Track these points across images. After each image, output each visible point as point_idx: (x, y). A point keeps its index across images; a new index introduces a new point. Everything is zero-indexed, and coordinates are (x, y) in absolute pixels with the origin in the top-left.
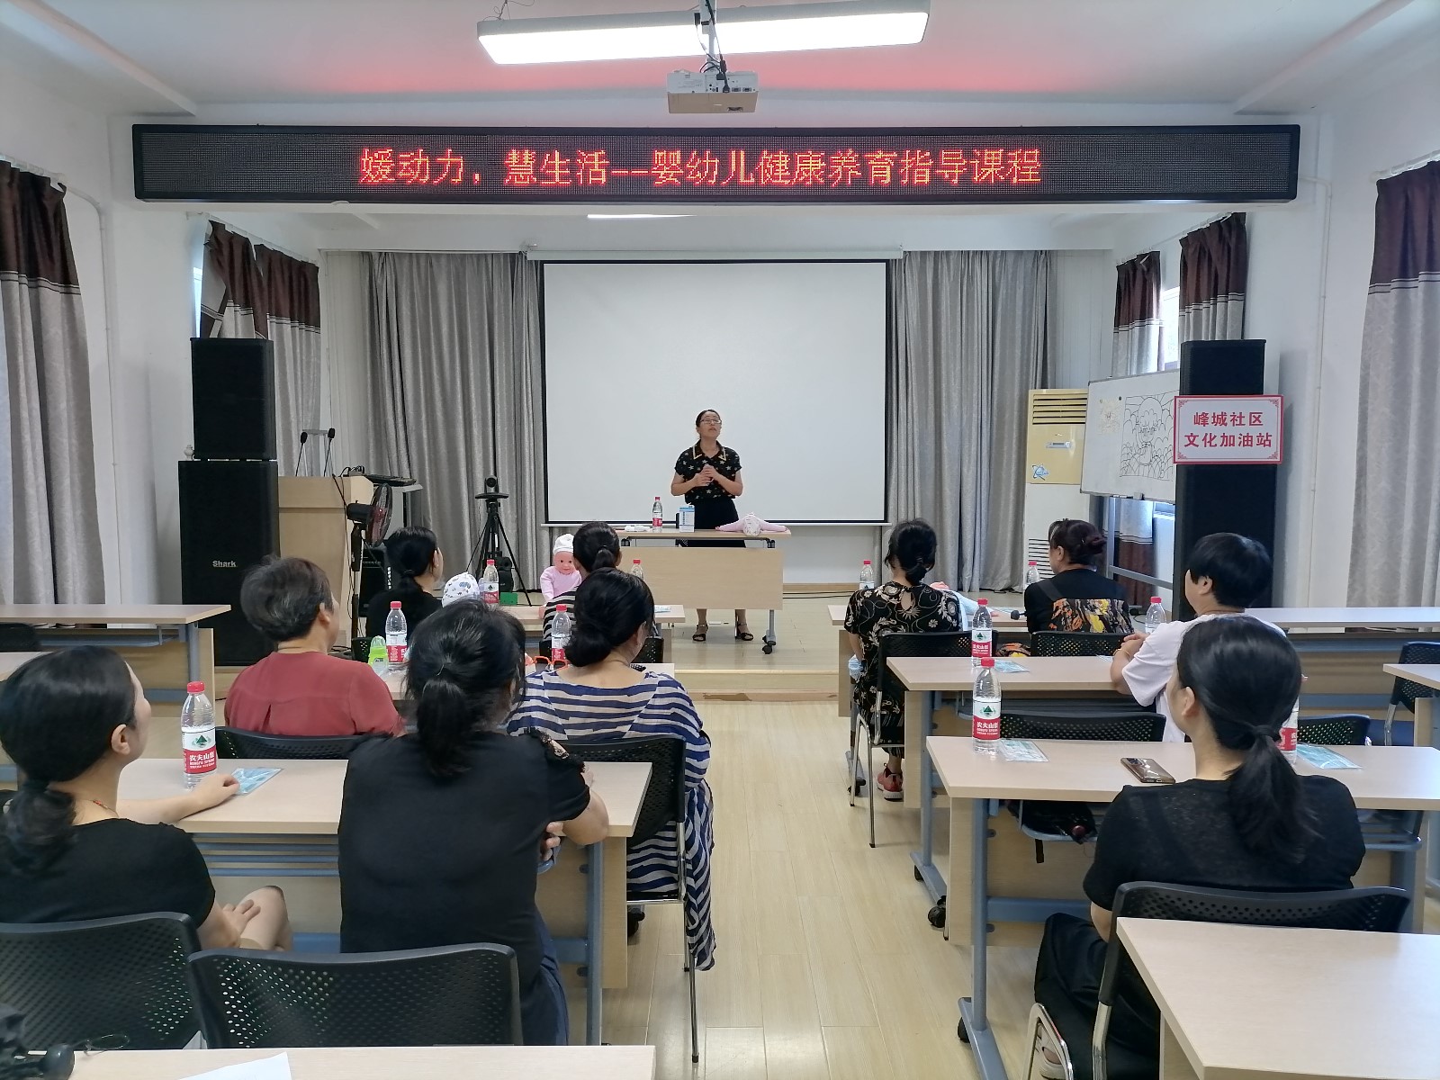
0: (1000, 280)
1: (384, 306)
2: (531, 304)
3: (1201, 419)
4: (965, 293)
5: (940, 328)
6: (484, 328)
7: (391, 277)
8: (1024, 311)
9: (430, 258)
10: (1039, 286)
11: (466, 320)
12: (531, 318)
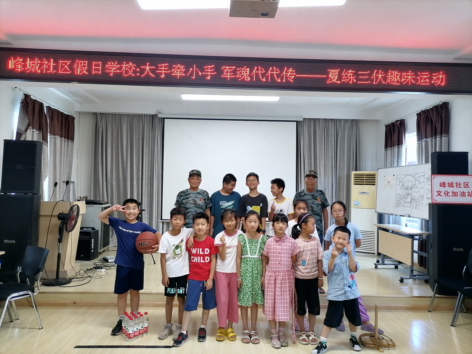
0: (339, 131)
1: (101, 133)
2: (159, 134)
3: (443, 185)
4: (325, 134)
5: (317, 147)
6: (140, 143)
7: (104, 123)
8: (348, 142)
9: (120, 116)
10: (354, 133)
11: (133, 139)
12: (159, 139)
